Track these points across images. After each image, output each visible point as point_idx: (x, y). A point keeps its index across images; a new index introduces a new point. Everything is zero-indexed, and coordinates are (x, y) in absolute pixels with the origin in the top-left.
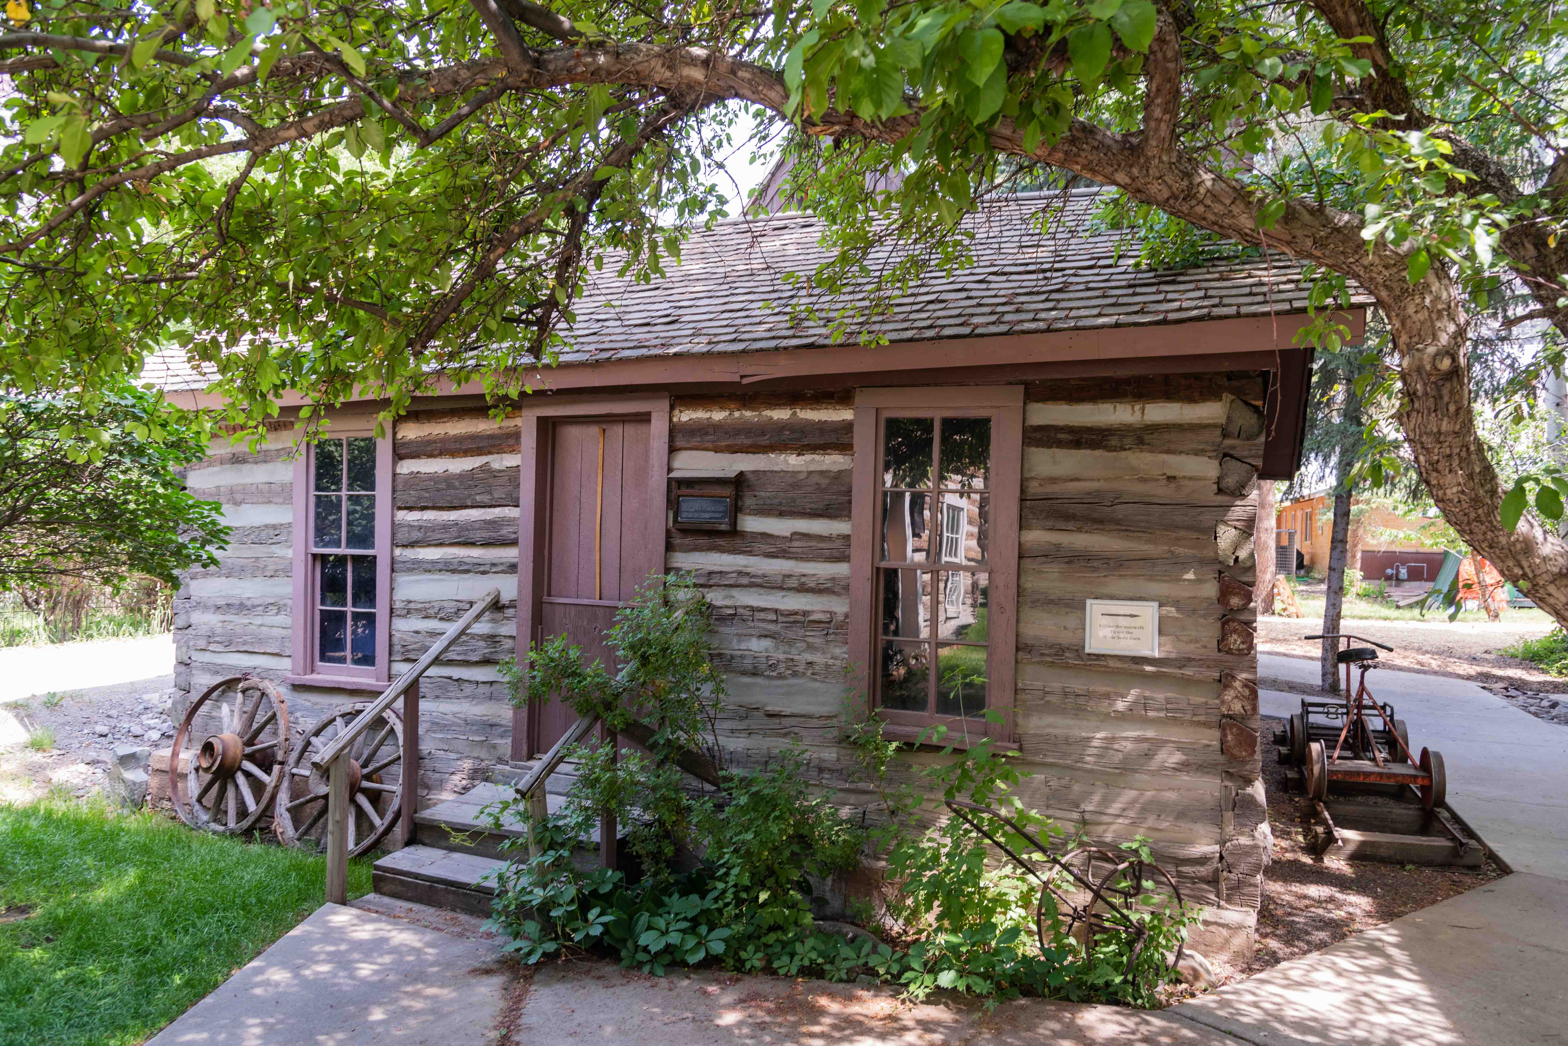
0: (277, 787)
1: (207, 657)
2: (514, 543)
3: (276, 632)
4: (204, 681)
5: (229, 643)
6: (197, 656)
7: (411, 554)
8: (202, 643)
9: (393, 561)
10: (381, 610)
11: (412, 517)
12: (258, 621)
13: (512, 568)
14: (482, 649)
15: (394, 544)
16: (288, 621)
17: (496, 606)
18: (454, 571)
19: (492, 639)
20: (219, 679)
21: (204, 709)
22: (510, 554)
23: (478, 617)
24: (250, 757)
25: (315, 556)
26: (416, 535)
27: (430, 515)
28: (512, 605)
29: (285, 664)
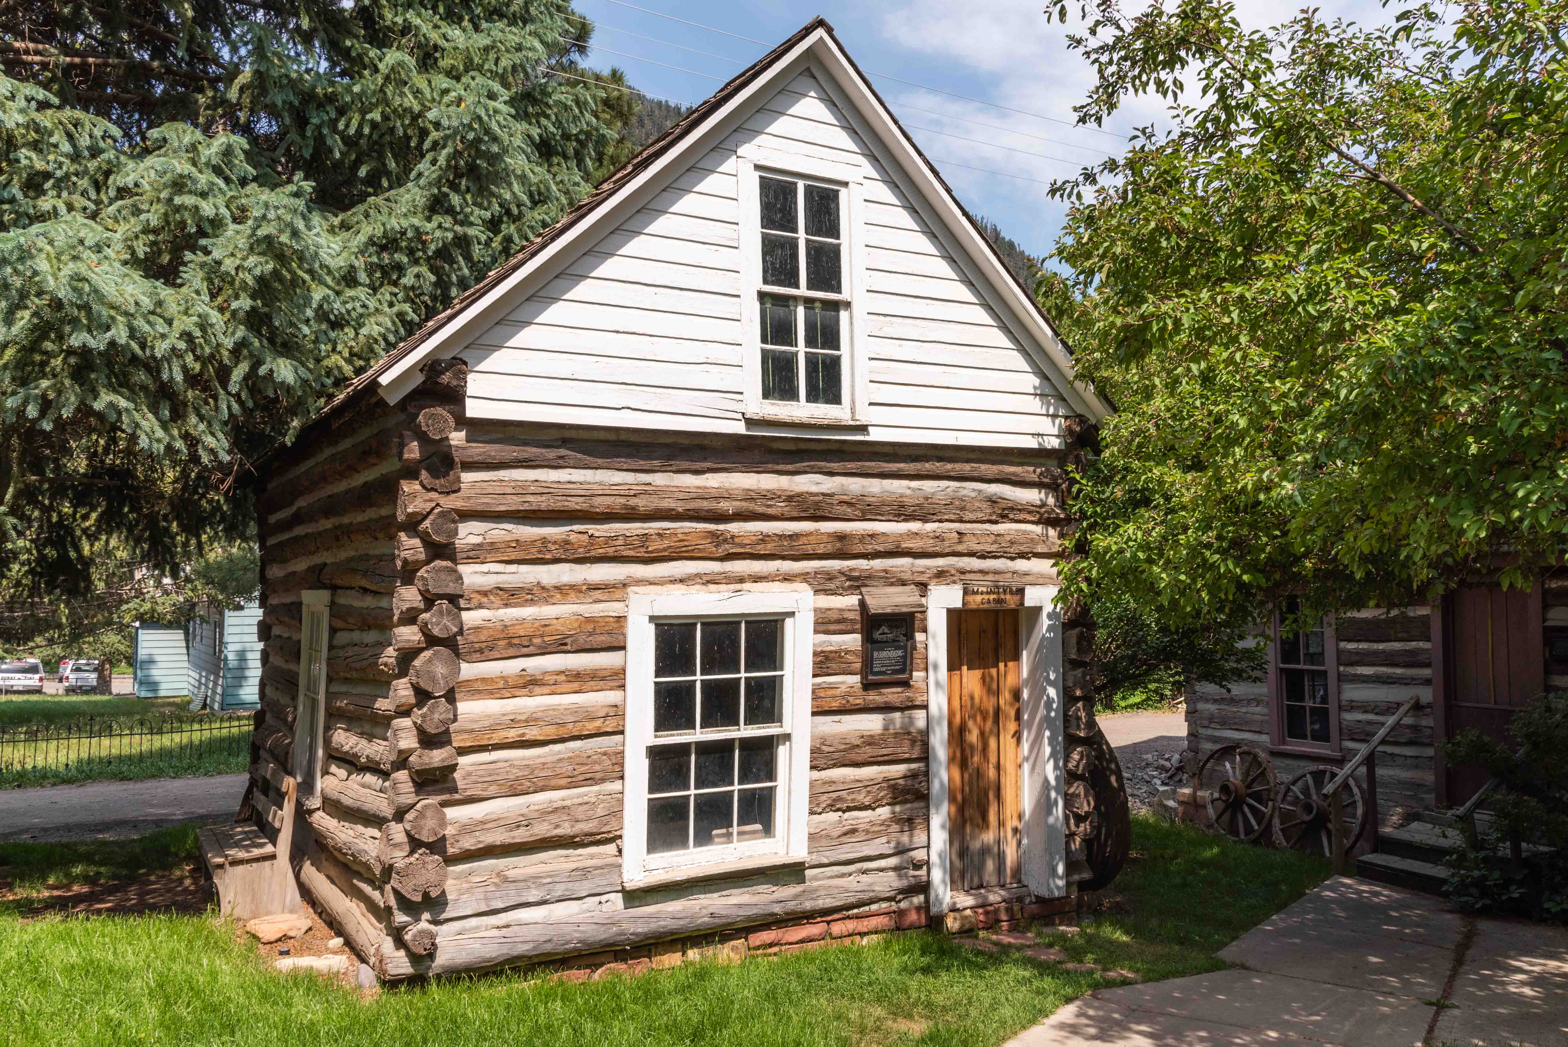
0: (1272, 815)
1: (1209, 732)
2: (1428, 665)
3: (1256, 717)
4: (1208, 747)
5: (1224, 723)
6: (1201, 731)
7: (1351, 670)
8: (1206, 723)
9: (1339, 674)
10: (1332, 707)
11: (1351, 646)
12: (1244, 710)
13: (1427, 682)
14: (1408, 735)
15: (1339, 664)
16: (1266, 711)
17: (1417, 707)
18: (1384, 683)
19: (1415, 728)
20: (1218, 746)
21: (1209, 765)
22: (1426, 672)
23: (1406, 714)
24: (1250, 796)
25: (1282, 670)
26: (1354, 658)
27: (1363, 646)
28: (1429, 706)
29: (1264, 738)
